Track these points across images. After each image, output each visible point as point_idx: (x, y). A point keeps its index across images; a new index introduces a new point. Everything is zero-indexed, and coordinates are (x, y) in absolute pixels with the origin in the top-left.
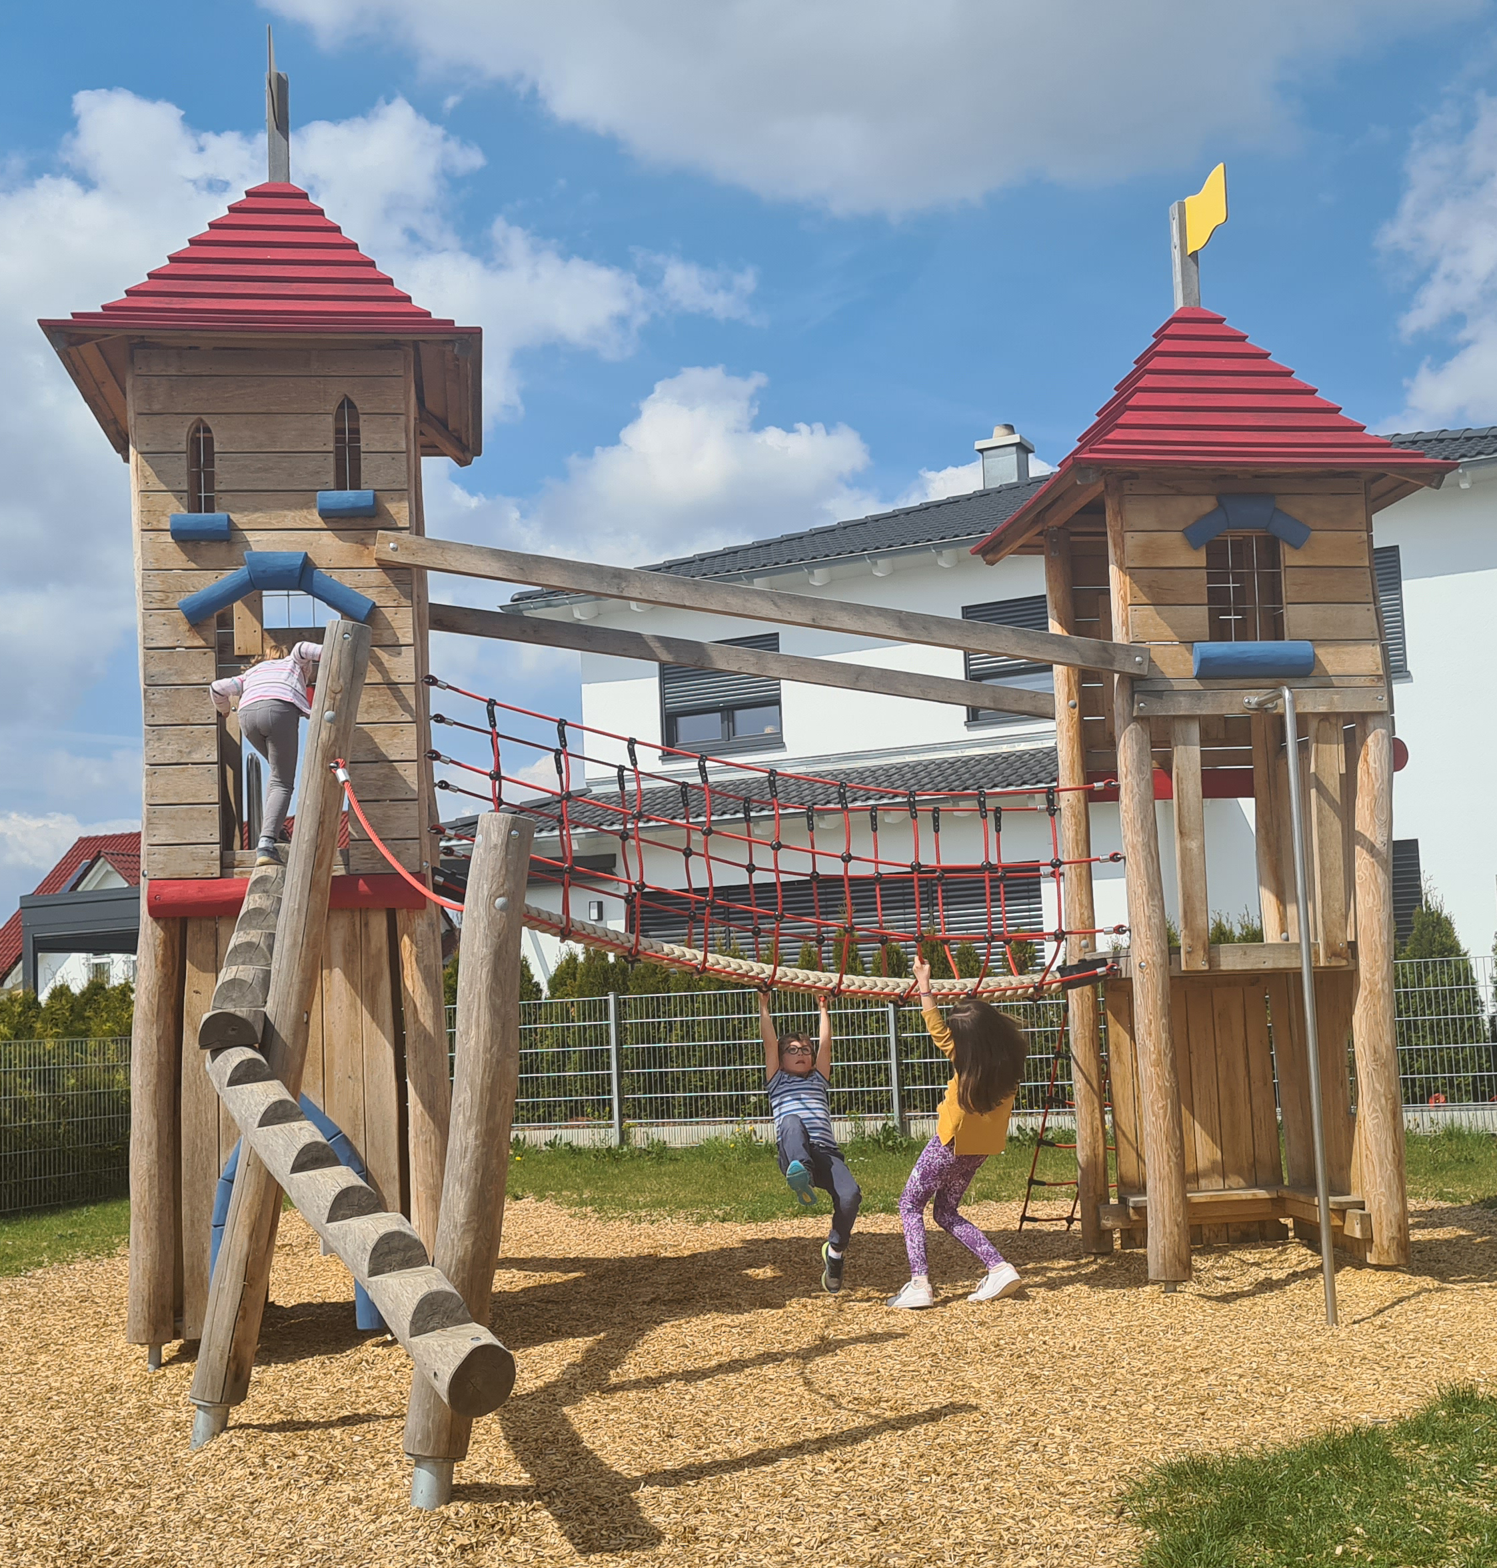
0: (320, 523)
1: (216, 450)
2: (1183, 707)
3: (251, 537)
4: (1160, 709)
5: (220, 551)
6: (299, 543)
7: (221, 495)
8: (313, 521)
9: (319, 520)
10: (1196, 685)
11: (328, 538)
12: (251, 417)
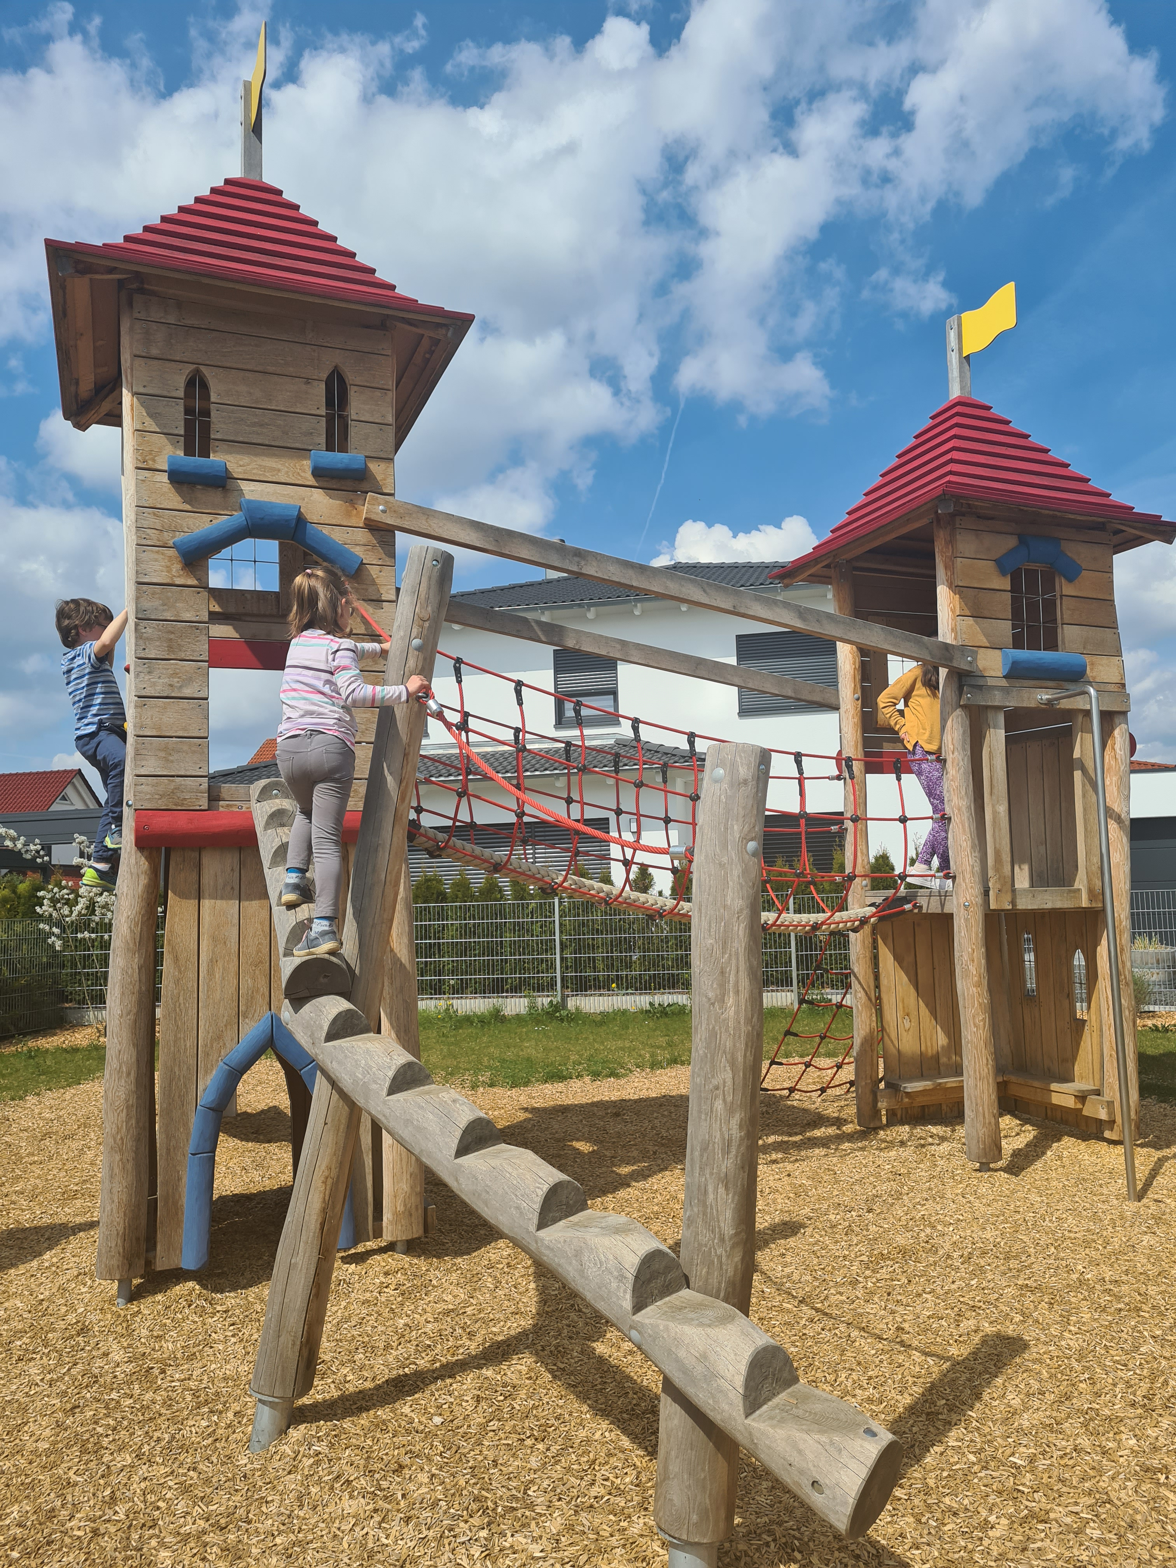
0: (312, 481)
1: (213, 399)
2: (997, 699)
3: (245, 486)
4: (982, 700)
5: (215, 496)
6: (292, 497)
7: (217, 443)
8: (305, 478)
9: (311, 478)
10: (1004, 683)
11: (318, 495)
12: (247, 374)
